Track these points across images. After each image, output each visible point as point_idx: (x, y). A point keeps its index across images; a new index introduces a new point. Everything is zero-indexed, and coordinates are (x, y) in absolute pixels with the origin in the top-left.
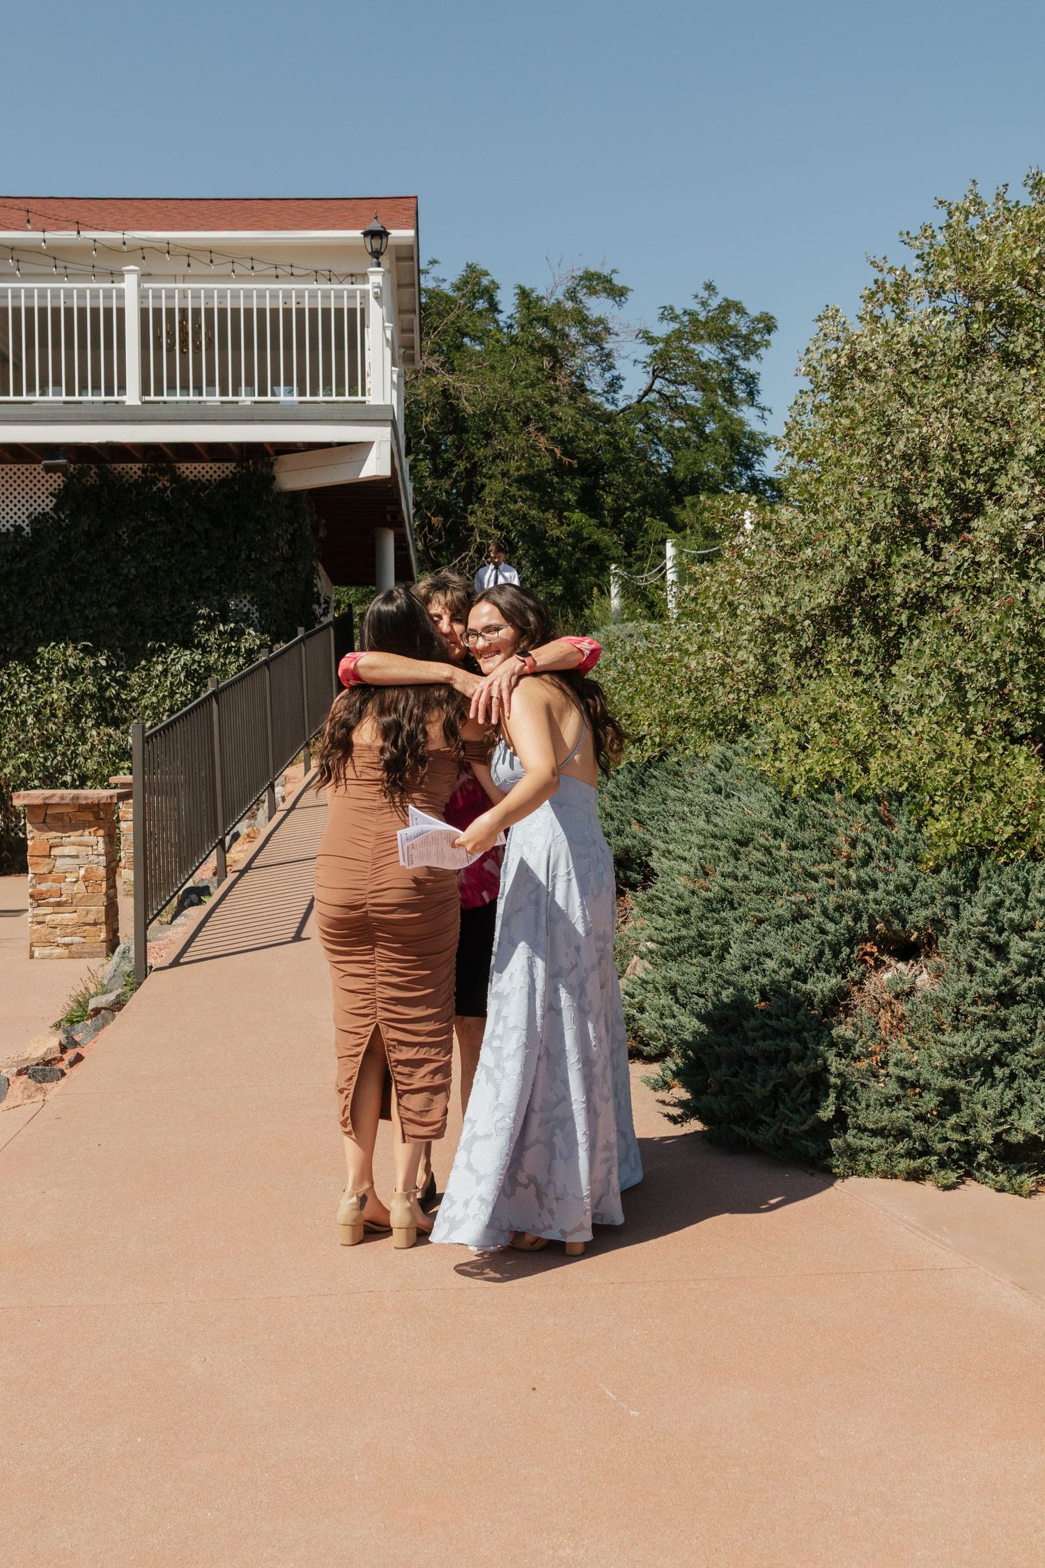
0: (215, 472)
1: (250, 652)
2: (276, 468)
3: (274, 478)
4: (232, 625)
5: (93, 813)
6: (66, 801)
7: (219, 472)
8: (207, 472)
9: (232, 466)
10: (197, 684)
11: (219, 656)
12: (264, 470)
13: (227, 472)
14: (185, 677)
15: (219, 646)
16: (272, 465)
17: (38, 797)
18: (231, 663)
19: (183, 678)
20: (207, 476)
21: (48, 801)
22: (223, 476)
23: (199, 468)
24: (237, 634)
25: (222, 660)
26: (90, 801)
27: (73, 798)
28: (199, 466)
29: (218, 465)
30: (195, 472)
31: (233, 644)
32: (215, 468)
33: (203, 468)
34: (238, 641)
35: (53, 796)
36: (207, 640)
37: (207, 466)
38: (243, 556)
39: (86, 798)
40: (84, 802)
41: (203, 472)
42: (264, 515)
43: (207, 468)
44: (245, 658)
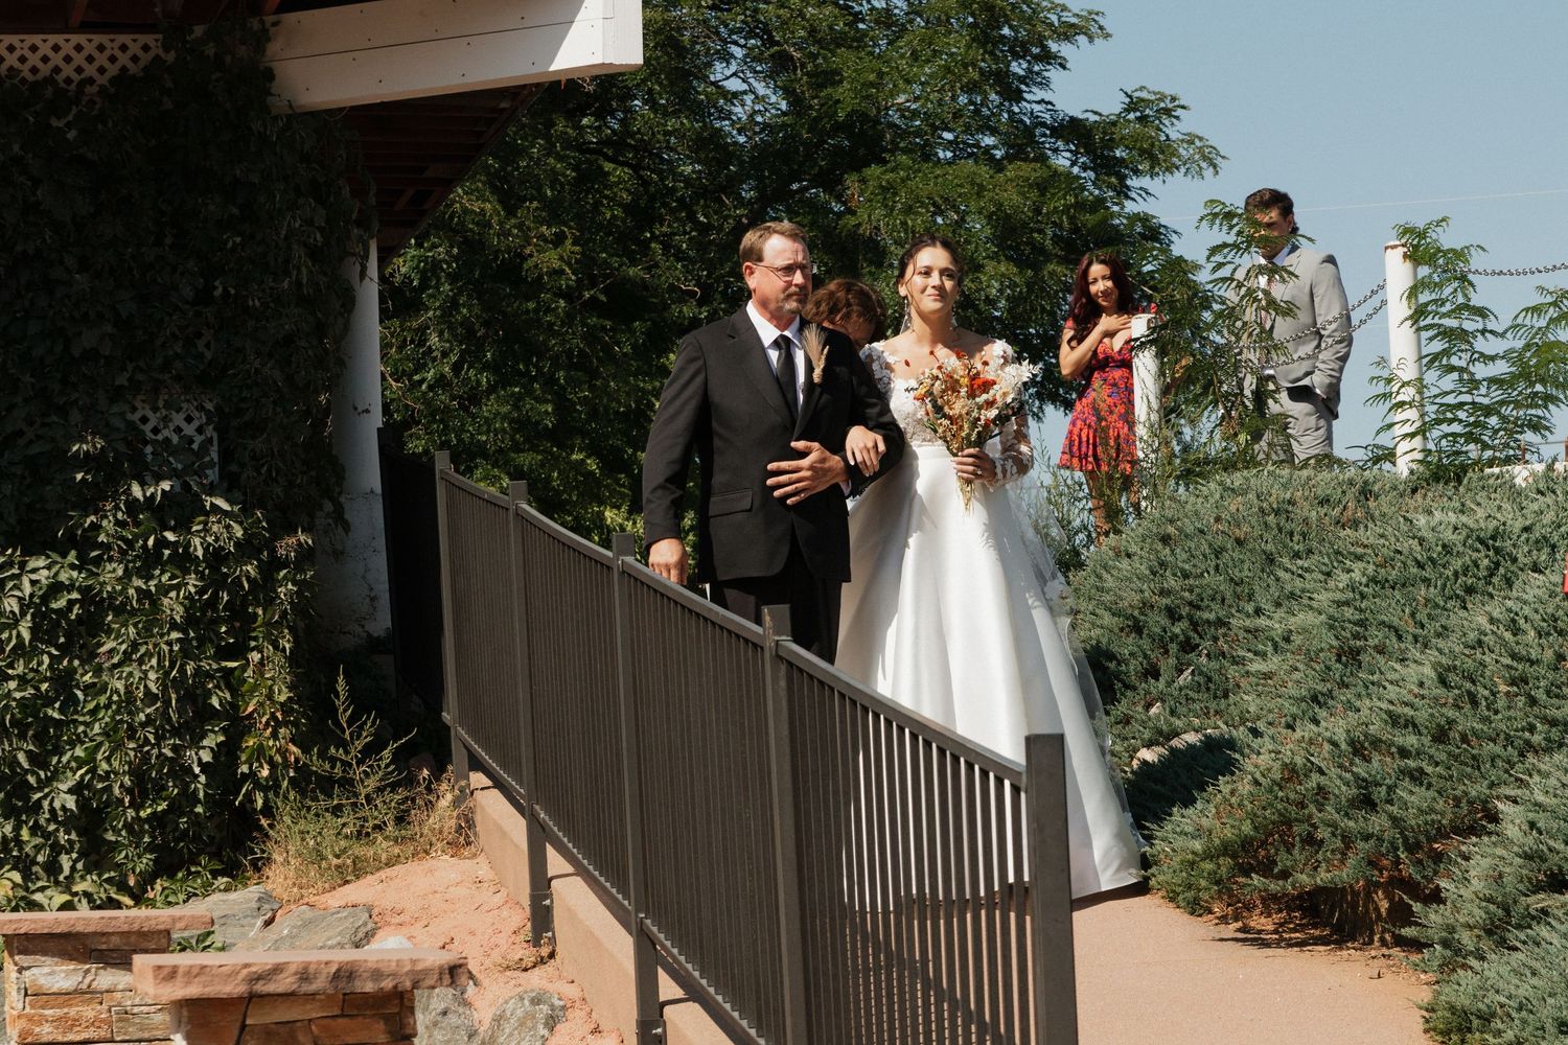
0: (90, 59)
1: (216, 557)
2: (274, 48)
3: (270, 75)
4: (166, 485)
5: (387, 1018)
6: (318, 985)
7: (102, 60)
8: (68, 59)
9: (134, 42)
10: (65, 650)
11: (127, 574)
12: (243, 51)
13: (124, 59)
14: (33, 630)
15: (130, 544)
16: (262, 39)
17: (234, 973)
18: (164, 590)
19: (26, 635)
20: (68, 71)
21: (260, 988)
22: (113, 70)
23: (45, 49)
24: (181, 510)
25: (138, 583)
26: (388, 984)
27: (336, 976)
28: (45, 42)
29: (98, 39)
30: (34, 60)
31: (170, 536)
32: (89, 49)
33: (56, 48)
34: (183, 527)
35: (277, 969)
36: (96, 527)
37: (68, 42)
38: (188, 292)
39: (377, 974)
40: (369, 987)
41: (57, 59)
42: (255, 178)
43: (68, 49)
44: (202, 577)
